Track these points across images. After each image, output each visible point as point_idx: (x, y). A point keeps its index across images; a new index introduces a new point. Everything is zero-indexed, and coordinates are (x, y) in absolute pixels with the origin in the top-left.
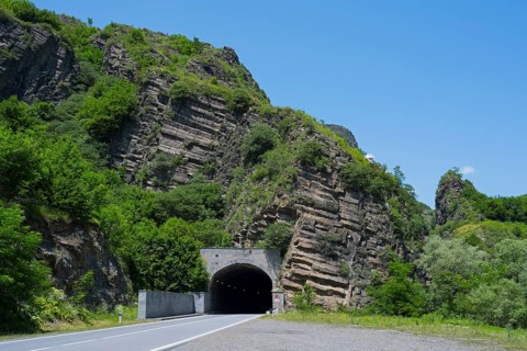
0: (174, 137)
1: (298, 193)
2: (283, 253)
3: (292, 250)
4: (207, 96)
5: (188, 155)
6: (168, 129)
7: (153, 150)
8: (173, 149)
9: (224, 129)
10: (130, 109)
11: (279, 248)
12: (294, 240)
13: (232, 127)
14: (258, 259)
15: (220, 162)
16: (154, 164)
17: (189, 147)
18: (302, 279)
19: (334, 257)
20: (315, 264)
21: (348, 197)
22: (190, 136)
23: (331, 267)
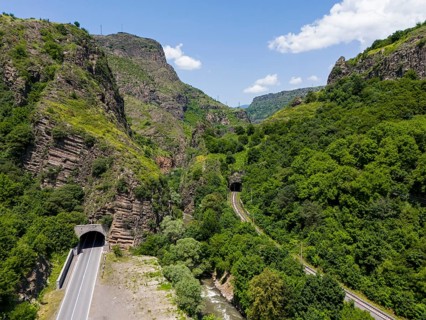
0: (56, 156)
1: (116, 202)
2: (109, 226)
3: (113, 228)
4: (72, 135)
5: (64, 166)
6: (52, 152)
7: (45, 162)
8: (56, 163)
9: (82, 153)
10: (30, 139)
11: (108, 225)
12: (114, 222)
13: (87, 152)
14: (99, 228)
15: (80, 169)
16: (46, 170)
17: (65, 162)
18: (116, 239)
19: (129, 228)
20: (122, 232)
21: (136, 201)
22: (65, 155)
23: (128, 232)
